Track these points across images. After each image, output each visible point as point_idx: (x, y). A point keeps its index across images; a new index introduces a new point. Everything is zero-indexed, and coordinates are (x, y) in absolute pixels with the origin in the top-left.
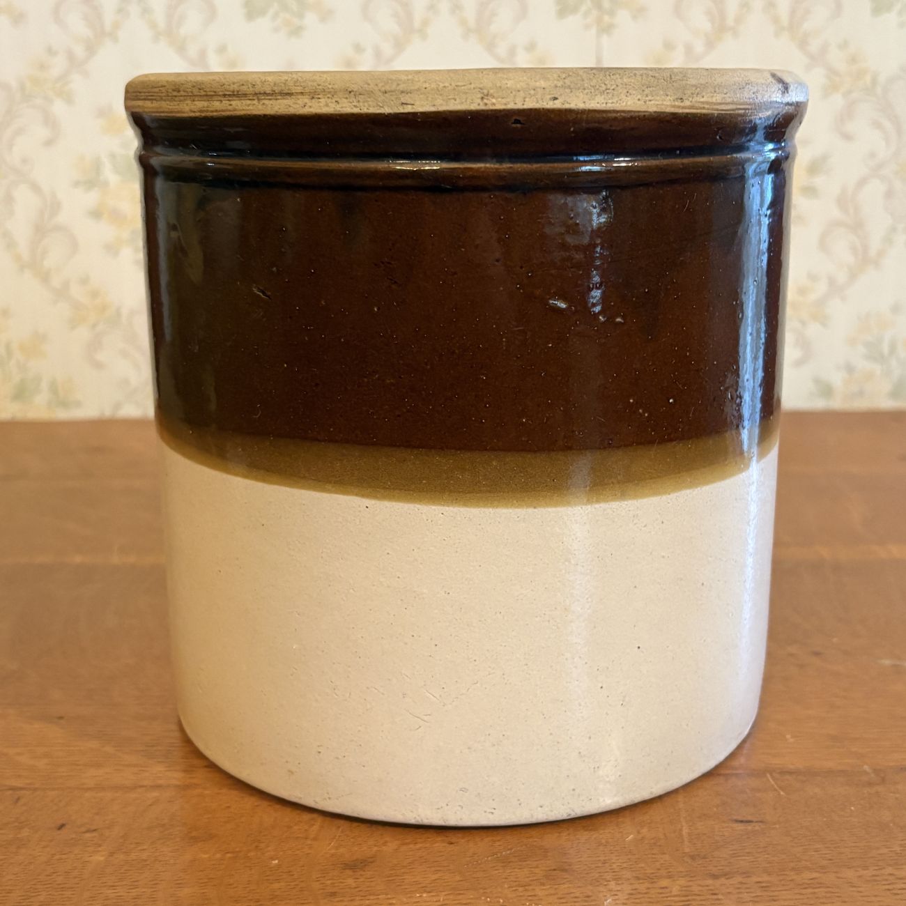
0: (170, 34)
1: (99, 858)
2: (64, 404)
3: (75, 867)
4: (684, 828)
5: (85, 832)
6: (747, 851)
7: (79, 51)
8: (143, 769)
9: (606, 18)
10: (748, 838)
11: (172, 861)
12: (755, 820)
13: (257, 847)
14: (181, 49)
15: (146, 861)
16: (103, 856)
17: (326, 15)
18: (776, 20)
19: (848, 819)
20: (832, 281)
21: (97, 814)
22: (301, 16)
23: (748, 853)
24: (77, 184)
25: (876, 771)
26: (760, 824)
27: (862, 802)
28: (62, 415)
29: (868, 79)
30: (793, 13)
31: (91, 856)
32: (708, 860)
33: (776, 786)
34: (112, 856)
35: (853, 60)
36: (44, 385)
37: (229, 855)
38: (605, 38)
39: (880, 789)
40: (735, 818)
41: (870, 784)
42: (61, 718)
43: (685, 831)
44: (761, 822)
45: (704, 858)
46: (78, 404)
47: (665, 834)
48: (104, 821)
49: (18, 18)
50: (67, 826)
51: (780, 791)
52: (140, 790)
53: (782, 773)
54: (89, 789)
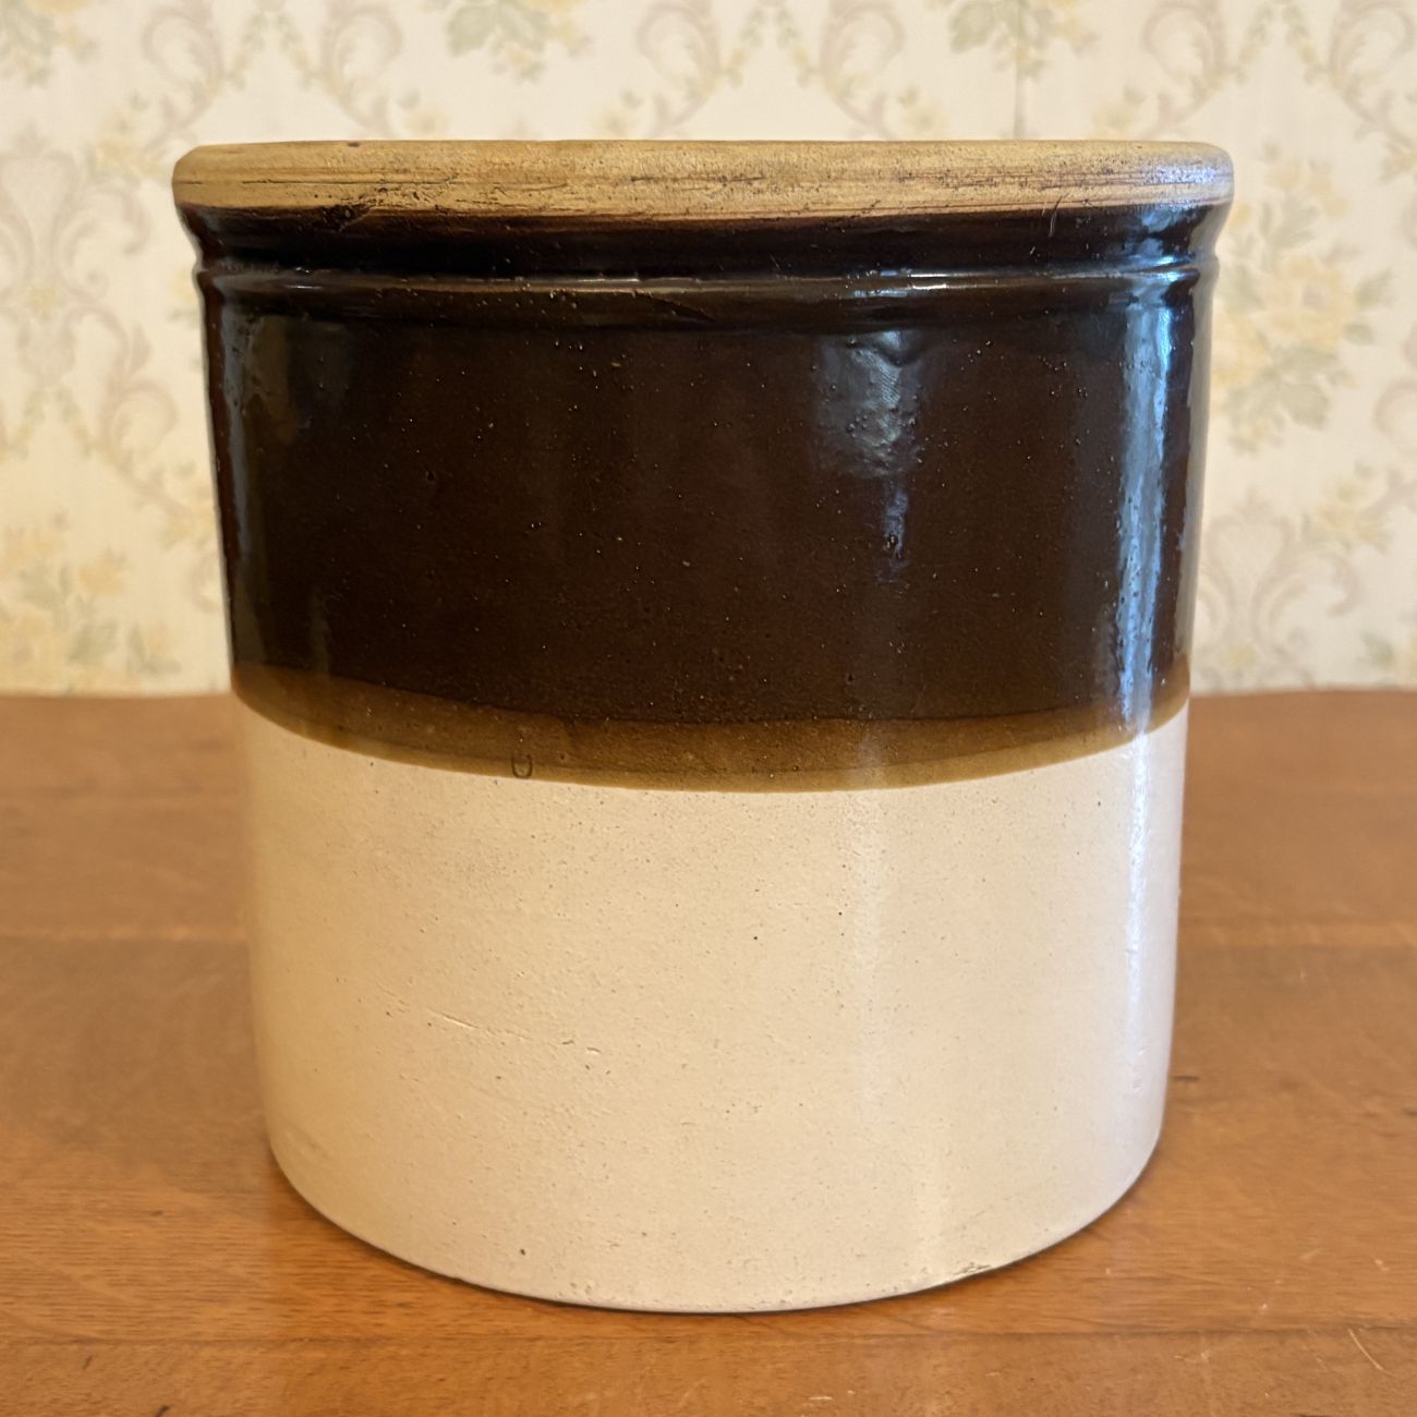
0: (327, 74)
2: (152, 668)
7: (183, 103)
9: (1033, 53)
14: (345, 98)
17: (579, 45)
18: (1308, 56)
20: (1394, 477)
22: (538, 46)
24: (175, 315)
28: (149, 686)
30: (1336, 43)
33: (1366, 1354)
36: (121, 636)
38: (1029, 83)
40: (1302, 1410)
46: (175, 668)
48: (235, 1402)
49: (86, 50)
50: (173, 1411)
51: (1375, 1363)
52: (292, 1346)
53: (1376, 1329)
54: (208, 1343)
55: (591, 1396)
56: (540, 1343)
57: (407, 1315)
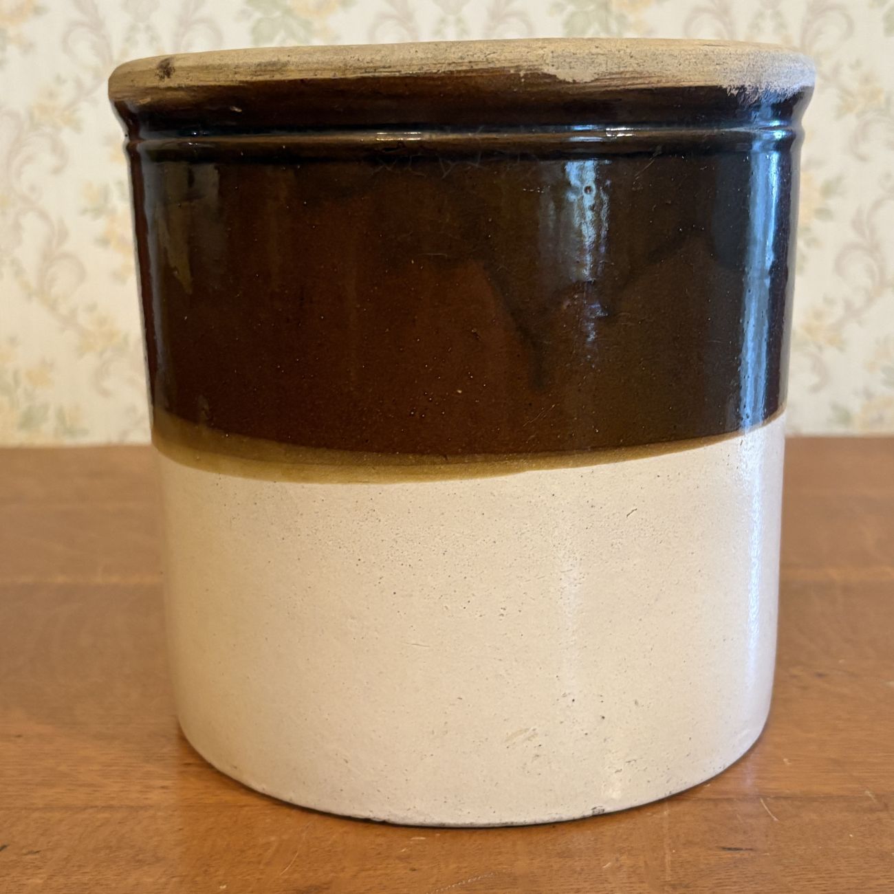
1: (38, 881)
2: (71, 432)
3: (11, 890)
4: (667, 856)
5: (26, 854)
6: (734, 880)
7: (88, 79)
8: (95, 789)
10: (736, 866)
11: (114, 885)
12: (744, 847)
13: (206, 871)
15: (85, 884)
16: (42, 878)
19: (846, 847)
20: (848, 306)
21: (42, 835)
23: (735, 882)
24: (84, 212)
25: (878, 797)
26: (750, 851)
27: (863, 828)
28: (68, 441)
29: (882, 98)
30: (804, 33)
31: (28, 879)
32: (690, 889)
33: (769, 812)
34: (51, 879)
35: (866, 80)
36: (51, 413)
37: (174, 879)
39: (882, 815)
40: (723, 845)
41: (872, 810)
42: (19, 736)
43: (668, 858)
44: (751, 849)
45: (687, 887)
46: (84, 431)
47: (645, 862)
48: (49, 842)
49: (28, 47)
50: (8, 848)
51: (774, 817)
52: (90, 811)
53: (777, 798)
54: (38, 809)
55: (273, 838)
56: (246, 809)
57: (165, 793)
